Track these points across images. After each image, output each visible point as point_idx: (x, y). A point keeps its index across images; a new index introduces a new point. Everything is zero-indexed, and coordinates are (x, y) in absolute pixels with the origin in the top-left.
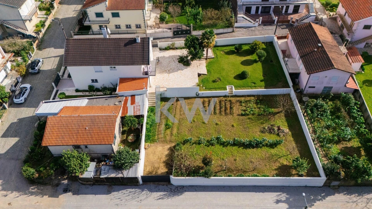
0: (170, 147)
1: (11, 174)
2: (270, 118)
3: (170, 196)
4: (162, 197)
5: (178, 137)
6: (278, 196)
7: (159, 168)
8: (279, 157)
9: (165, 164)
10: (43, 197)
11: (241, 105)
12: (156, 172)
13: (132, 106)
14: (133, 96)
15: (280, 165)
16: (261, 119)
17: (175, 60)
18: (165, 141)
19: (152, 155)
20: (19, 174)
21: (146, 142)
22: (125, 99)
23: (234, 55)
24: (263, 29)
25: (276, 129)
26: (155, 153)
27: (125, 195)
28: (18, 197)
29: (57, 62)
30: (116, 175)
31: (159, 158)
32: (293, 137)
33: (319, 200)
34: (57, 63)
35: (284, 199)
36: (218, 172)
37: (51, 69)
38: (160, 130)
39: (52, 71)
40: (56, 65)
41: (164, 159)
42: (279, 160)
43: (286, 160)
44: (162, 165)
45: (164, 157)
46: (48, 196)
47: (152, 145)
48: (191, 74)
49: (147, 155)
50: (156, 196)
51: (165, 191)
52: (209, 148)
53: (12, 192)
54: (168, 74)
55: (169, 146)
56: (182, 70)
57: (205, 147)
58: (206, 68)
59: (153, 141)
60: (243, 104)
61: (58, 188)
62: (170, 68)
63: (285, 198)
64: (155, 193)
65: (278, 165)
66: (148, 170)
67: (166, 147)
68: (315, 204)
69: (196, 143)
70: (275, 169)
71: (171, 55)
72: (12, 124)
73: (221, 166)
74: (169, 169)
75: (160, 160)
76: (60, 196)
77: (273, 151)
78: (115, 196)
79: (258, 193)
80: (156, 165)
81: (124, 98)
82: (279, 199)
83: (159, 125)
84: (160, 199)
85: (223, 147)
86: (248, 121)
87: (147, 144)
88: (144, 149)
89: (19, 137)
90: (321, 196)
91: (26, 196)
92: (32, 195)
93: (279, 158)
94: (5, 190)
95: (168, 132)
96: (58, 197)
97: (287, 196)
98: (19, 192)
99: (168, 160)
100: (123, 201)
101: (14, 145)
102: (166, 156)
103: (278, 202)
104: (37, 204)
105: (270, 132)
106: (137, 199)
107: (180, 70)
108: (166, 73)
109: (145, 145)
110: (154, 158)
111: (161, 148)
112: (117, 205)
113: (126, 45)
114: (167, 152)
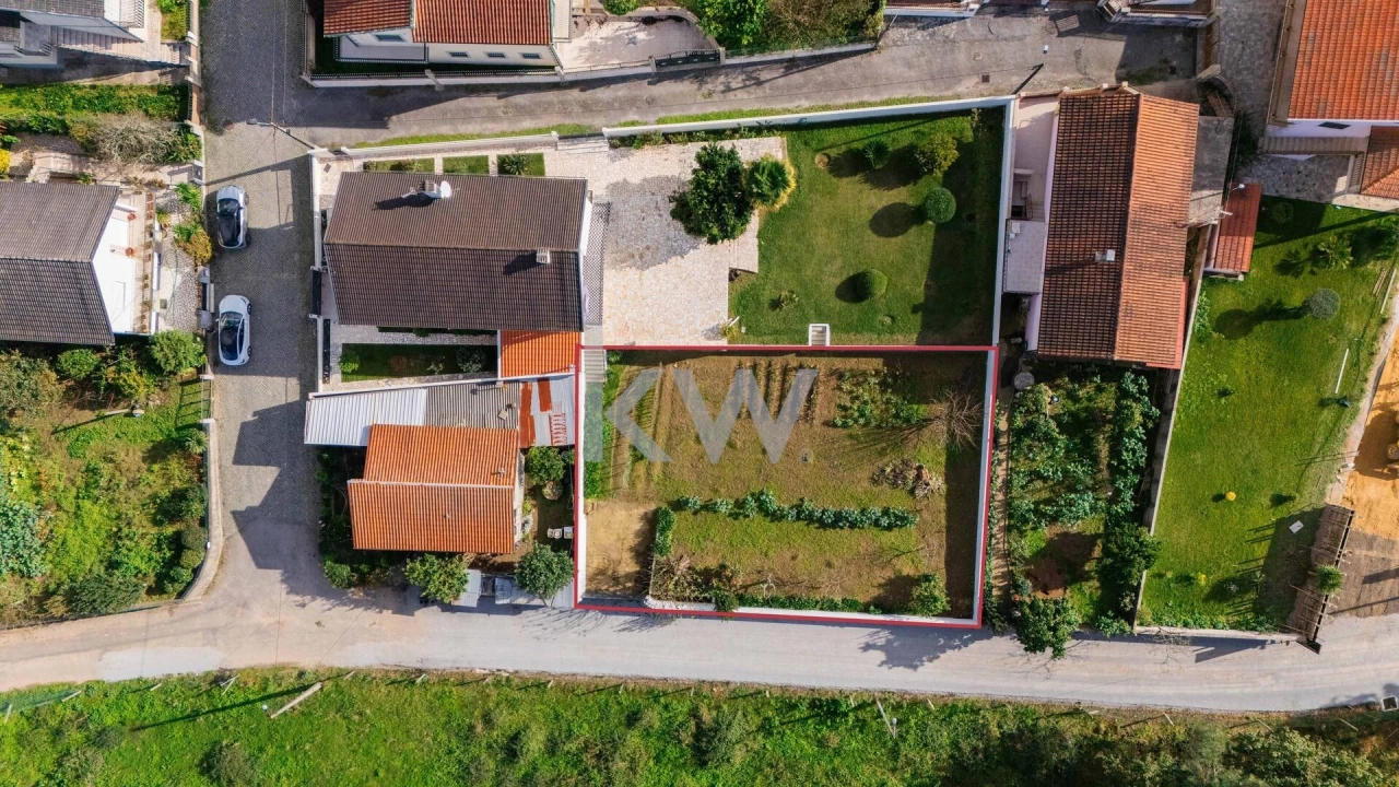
0: (646, 513)
1: (294, 557)
2: (906, 438)
3: (645, 625)
4: (628, 626)
5: (666, 486)
6: (871, 635)
7: (620, 562)
8: (897, 553)
9: (633, 554)
10: (381, 612)
11: (840, 389)
12: (614, 572)
13: (545, 415)
14: (543, 382)
15: (893, 576)
16: (881, 440)
17: (661, 205)
18: (631, 498)
19: (603, 530)
20: (311, 557)
21: (586, 495)
22: (523, 390)
23: (857, 177)
24: (990, 36)
25: (912, 474)
26: (608, 525)
27: (551, 618)
28: (329, 609)
29: (290, 196)
30: (529, 601)
31: (619, 539)
32: (947, 501)
33: (953, 648)
34: (290, 200)
35: (881, 642)
36: (751, 585)
37: (281, 226)
38: (620, 461)
39: (285, 231)
40: (291, 209)
41: (631, 541)
42: (894, 561)
43: (910, 563)
44: (627, 556)
45: (632, 536)
46: (390, 611)
47: (602, 503)
48: (709, 274)
49: (591, 529)
50: (616, 623)
51: (633, 614)
52: (736, 523)
53: (314, 599)
54: (638, 272)
55: (642, 511)
56: (682, 254)
57: (728, 519)
58: (756, 241)
59: (604, 493)
60: (846, 386)
61: (407, 594)
62: (644, 245)
63: (884, 640)
64: (613, 617)
65: (889, 574)
66: (595, 565)
67: (635, 511)
68: (942, 656)
69: (708, 505)
70: (880, 585)
71: (649, 176)
72: (244, 426)
73: (759, 572)
74: (642, 567)
75: (623, 544)
76: (416, 613)
77: (889, 538)
78: (530, 619)
79: (830, 627)
80: (614, 556)
81: (521, 385)
82: (871, 643)
83: (617, 446)
84: (624, 630)
85: (772, 521)
86: (848, 443)
87: (590, 500)
88: (584, 515)
89: (278, 464)
90: (961, 640)
91: (346, 608)
92: (356, 607)
93: (897, 556)
94: (297, 594)
95: (641, 468)
96: (413, 615)
97: (891, 637)
98: (328, 598)
99: (639, 544)
100: (548, 630)
101: (273, 487)
102: (638, 534)
103: (867, 647)
104: (375, 626)
105: (894, 485)
106: (577, 628)
107: (675, 254)
108: (634, 269)
109: (585, 506)
110: (607, 539)
111: (623, 513)
112: (538, 638)
113: (510, 270)
114: (637, 526)
